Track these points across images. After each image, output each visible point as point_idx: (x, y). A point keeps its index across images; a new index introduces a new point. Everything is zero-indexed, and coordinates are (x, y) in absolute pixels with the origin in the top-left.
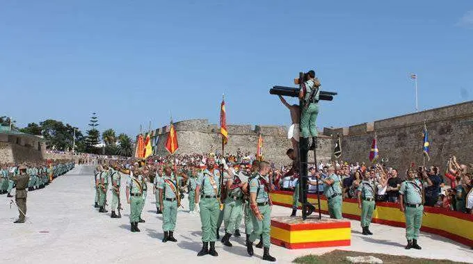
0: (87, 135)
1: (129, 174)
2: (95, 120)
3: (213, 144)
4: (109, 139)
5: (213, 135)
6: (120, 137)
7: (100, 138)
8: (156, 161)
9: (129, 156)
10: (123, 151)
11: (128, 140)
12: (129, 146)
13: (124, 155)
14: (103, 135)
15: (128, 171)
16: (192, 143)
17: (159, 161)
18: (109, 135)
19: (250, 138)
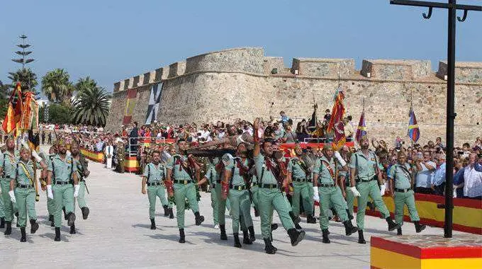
0: (10, 82)
1: (105, 162)
2: (26, 50)
3: (275, 99)
4: (56, 91)
5: (275, 80)
6: (79, 87)
7: (38, 88)
8: (159, 135)
9: (99, 126)
10: (87, 115)
11: (96, 93)
12: (98, 105)
13: (88, 123)
14: (44, 82)
15: (101, 156)
16: (230, 97)
17: (164, 135)
18: (55, 82)
19: (352, 87)
